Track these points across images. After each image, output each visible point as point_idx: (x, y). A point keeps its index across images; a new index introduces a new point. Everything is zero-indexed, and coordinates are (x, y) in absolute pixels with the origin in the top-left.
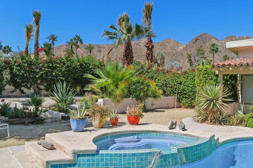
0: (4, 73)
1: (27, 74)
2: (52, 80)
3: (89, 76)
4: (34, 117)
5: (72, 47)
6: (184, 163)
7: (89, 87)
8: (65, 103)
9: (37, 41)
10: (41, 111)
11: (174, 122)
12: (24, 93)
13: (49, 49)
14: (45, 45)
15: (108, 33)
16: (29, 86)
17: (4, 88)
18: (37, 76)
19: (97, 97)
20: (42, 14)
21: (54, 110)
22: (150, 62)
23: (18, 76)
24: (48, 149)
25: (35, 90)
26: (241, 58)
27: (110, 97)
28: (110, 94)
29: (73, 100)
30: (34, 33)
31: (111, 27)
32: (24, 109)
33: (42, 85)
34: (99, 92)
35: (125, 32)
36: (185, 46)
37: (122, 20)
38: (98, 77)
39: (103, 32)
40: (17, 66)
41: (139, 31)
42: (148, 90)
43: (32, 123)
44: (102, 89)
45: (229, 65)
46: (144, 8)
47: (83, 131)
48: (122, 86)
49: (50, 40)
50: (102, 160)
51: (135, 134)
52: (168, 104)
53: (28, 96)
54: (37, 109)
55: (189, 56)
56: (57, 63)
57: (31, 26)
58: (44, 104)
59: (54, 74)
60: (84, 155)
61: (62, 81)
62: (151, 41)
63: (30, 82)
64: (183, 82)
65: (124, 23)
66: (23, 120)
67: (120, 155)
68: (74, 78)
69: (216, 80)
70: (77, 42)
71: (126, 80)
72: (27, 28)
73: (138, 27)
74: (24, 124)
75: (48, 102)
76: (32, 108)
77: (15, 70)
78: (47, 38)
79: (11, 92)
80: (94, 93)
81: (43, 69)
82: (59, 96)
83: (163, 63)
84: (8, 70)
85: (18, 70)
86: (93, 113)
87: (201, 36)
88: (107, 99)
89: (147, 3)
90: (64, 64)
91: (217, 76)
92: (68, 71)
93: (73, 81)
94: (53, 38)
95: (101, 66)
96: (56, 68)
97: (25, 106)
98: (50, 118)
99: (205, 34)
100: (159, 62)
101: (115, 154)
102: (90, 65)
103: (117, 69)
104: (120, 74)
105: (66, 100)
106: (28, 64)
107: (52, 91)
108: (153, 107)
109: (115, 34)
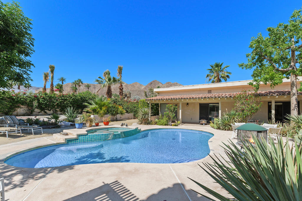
0: (34, 102)
1: (49, 103)
2: (64, 106)
3: (86, 104)
4: (55, 125)
5: (76, 86)
6: (123, 137)
7: (86, 110)
8: (72, 117)
9: (52, 83)
10: (59, 122)
11: (124, 123)
12: (46, 113)
13: (60, 88)
14: (58, 85)
15: (97, 81)
16: (50, 109)
17: (34, 110)
18: (55, 104)
19: (91, 114)
20: (55, 67)
21: (66, 121)
22: (121, 96)
23: (43, 104)
24: (65, 135)
25: (53, 111)
26: (160, 96)
27: (97, 114)
28: (97, 113)
29: (77, 116)
30: (50, 78)
31: (99, 78)
32: (49, 121)
33: (58, 108)
34: (91, 112)
35: (107, 80)
36: (145, 87)
37: (106, 74)
38: (91, 104)
39: (95, 80)
40: (42, 99)
41: (115, 80)
42: (117, 111)
43: (54, 128)
44: (93, 110)
45: (152, 99)
46: (118, 68)
47: (81, 128)
48: (104, 108)
49: (60, 80)
50: (89, 137)
51: (106, 129)
52: (129, 117)
53: (49, 115)
54: (56, 121)
55: (145, 93)
56: (67, 97)
57: (48, 73)
58: (60, 119)
59: (65, 103)
60: (82, 136)
61: (70, 106)
62: (122, 86)
63: (51, 107)
64: (136, 107)
65: (107, 75)
66: (49, 126)
67: (97, 135)
68: (77, 105)
69: (148, 106)
70: (79, 83)
71: (106, 106)
72: (45, 74)
73: (114, 79)
74: (49, 128)
75: (62, 117)
76: (53, 120)
77: (41, 101)
78: (58, 79)
79: (39, 113)
80: (89, 113)
81: (59, 100)
82: (68, 114)
83: (130, 96)
84: (36, 101)
85: (43, 101)
86: (87, 121)
87: (154, 81)
88: (96, 115)
89: (120, 66)
90: (71, 98)
91: (149, 104)
92: (74, 101)
93: (77, 106)
94: (63, 80)
95: (93, 98)
96: (66, 100)
97: (49, 120)
98: (64, 125)
99: (156, 81)
100: (128, 96)
101: (95, 135)
102: (86, 98)
103: (101, 100)
104: (103, 103)
105: (73, 116)
106: (49, 98)
107: (64, 111)
108: (121, 119)
109: (101, 81)
